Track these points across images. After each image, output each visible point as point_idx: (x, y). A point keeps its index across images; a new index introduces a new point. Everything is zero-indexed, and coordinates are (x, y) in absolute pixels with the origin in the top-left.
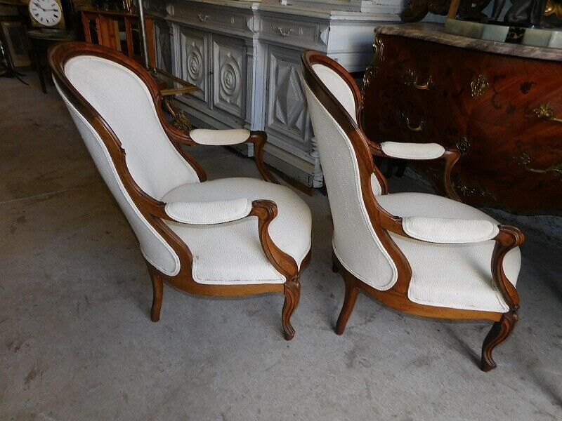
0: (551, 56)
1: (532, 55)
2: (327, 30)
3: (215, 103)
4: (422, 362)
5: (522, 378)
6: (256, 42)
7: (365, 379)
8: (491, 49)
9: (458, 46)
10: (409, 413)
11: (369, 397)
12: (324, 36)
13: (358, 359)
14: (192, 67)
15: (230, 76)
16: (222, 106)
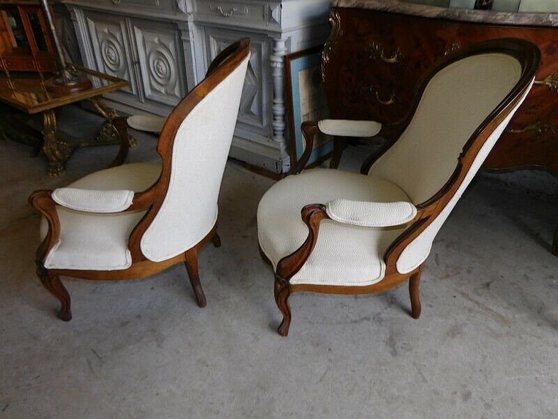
0: (524, 21)
1: (507, 21)
2: (278, 7)
3: (147, 95)
4: (454, 332)
5: (539, 325)
6: (191, 25)
7: (414, 364)
8: (463, 18)
9: (428, 16)
10: (465, 386)
11: (425, 380)
12: (275, 14)
13: (399, 345)
14: (109, 57)
15: (162, 64)
16: (156, 97)
